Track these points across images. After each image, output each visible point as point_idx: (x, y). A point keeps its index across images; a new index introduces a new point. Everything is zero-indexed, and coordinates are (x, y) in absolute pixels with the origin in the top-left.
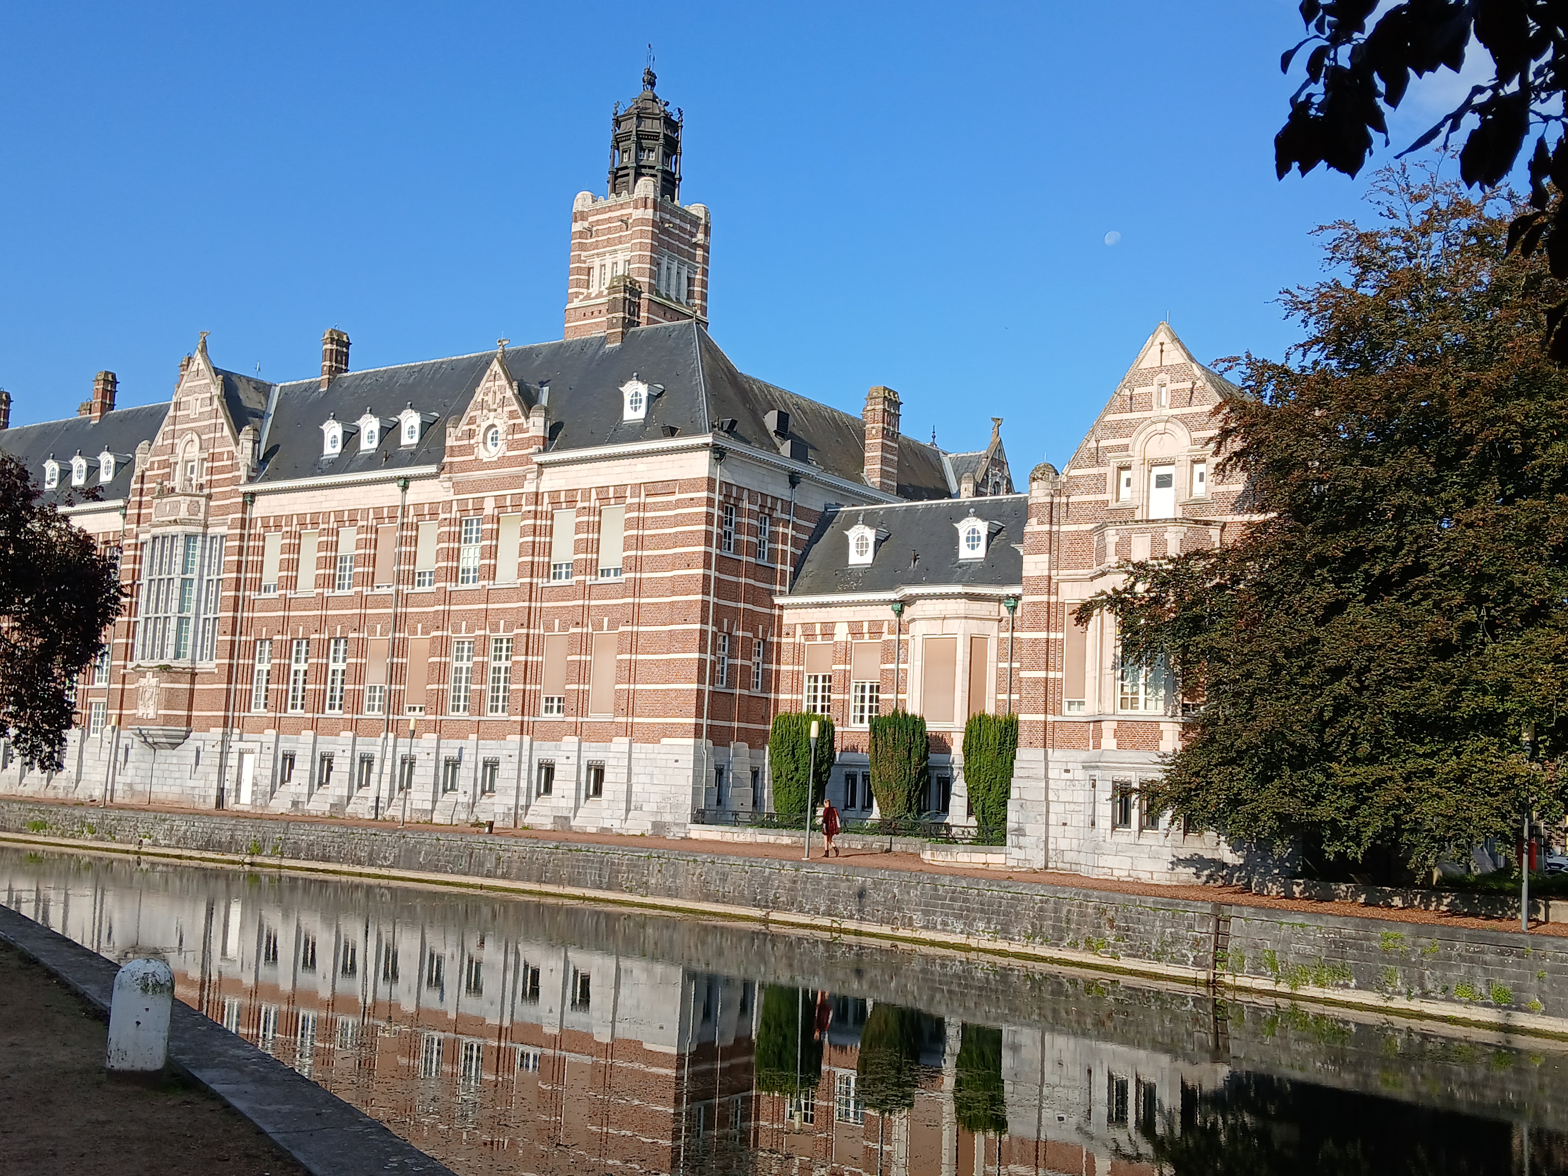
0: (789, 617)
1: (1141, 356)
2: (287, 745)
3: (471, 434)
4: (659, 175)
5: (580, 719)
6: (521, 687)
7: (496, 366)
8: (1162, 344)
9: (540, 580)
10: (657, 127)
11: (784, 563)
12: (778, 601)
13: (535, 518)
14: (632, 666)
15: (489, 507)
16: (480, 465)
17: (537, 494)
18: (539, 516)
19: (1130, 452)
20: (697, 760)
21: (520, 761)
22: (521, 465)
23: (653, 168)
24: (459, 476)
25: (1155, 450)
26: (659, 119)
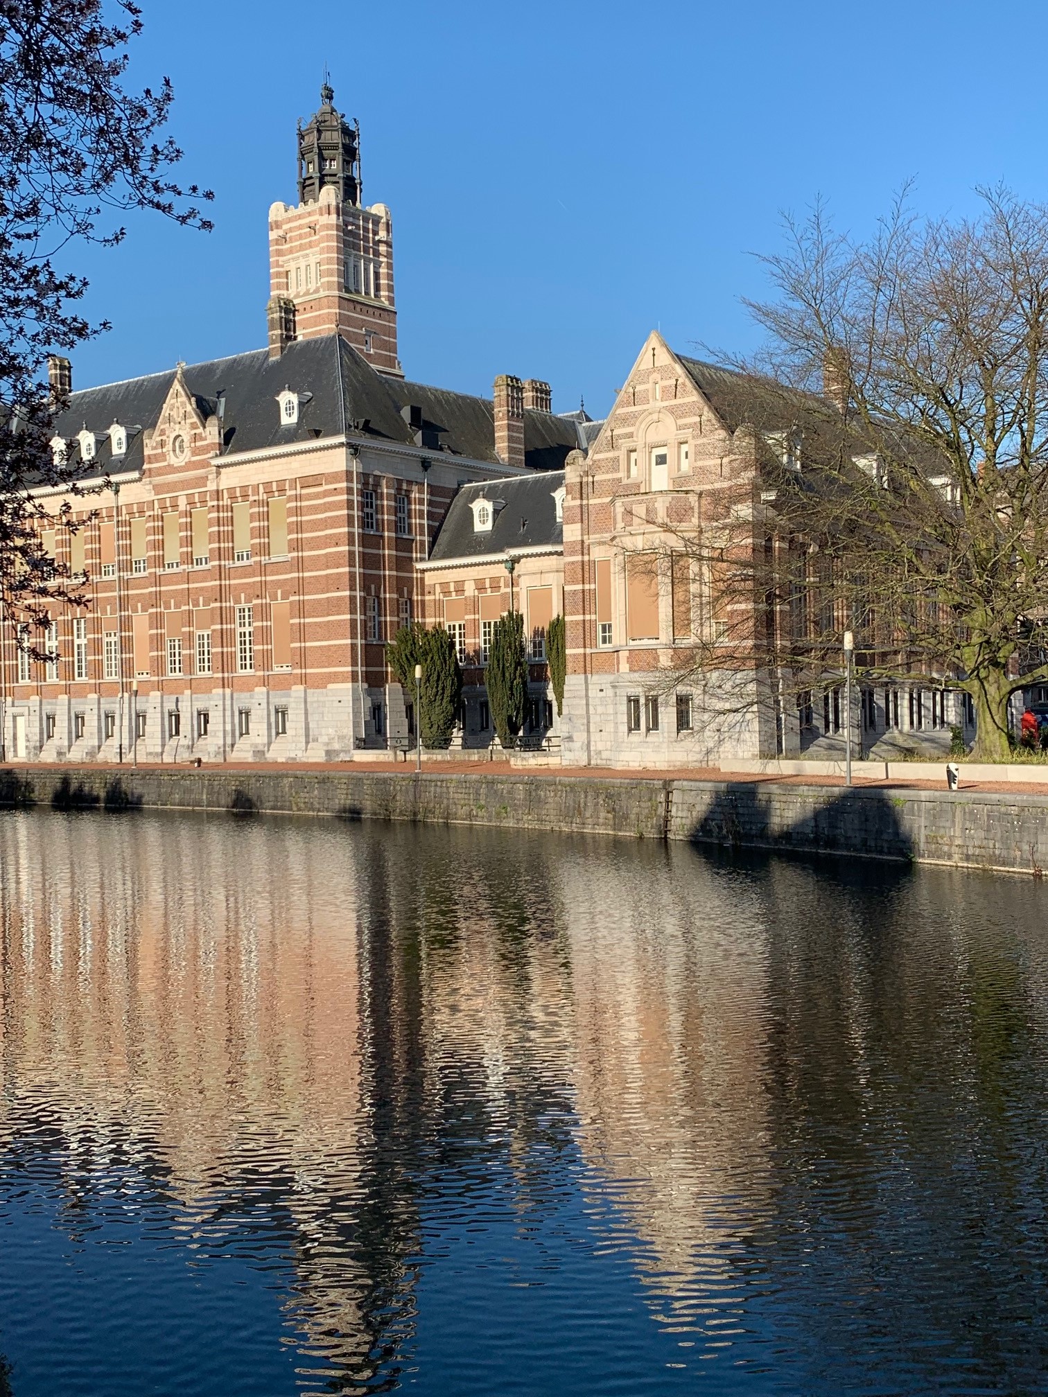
0: (429, 579)
1: (639, 359)
2: (49, 707)
3: (162, 444)
4: (341, 182)
5: (267, 673)
6: (219, 650)
7: (177, 386)
8: (654, 349)
9: (227, 562)
10: (336, 138)
11: (422, 534)
12: (419, 566)
13: (218, 512)
14: (302, 628)
15: (182, 504)
16: (172, 469)
17: (218, 491)
18: (221, 509)
19: (635, 439)
20: (355, 700)
21: (224, 710)
22: (203, 467)
23: (335, 175)
24: (158, 480)
25: (652, 437)
26: (337, 130)
